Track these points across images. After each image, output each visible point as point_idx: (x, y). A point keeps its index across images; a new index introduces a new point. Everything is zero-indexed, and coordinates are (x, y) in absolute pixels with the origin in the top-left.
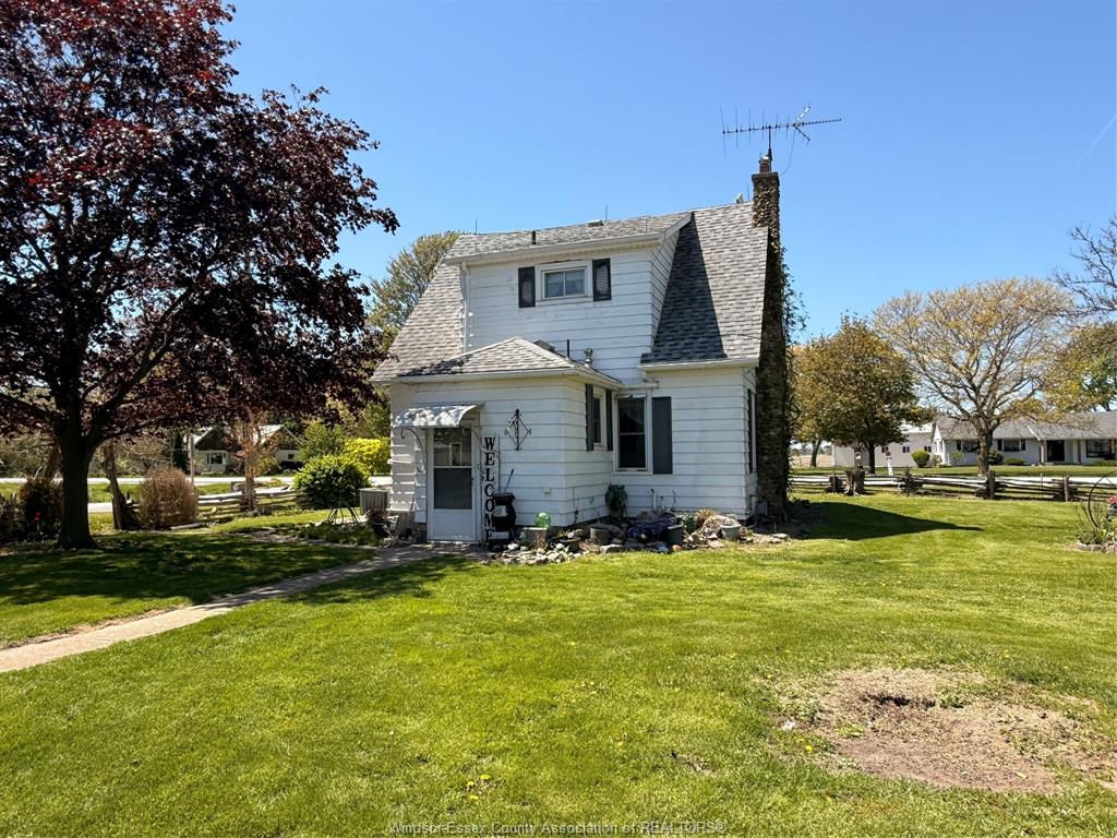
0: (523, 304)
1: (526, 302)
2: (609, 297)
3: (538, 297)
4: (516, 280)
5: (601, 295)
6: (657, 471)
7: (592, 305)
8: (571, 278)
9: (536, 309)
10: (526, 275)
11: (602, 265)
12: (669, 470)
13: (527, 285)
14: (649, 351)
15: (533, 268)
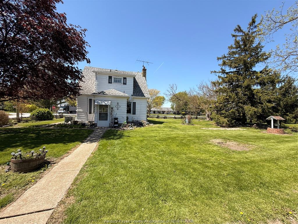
0: (109, 83)
1: (110, 82)
2: (126, 84)
3: (112, 82)
4: (108, 78)
5: (125, 84)
6: (133, 114)
7: (123, 85)
8: (119, 80)
9: (112, 84)
10: (110, 78)
11: (125, 78)
12: (135, 114)
13: (110, 79)
14: (132, 94)
15: (112, 77)
